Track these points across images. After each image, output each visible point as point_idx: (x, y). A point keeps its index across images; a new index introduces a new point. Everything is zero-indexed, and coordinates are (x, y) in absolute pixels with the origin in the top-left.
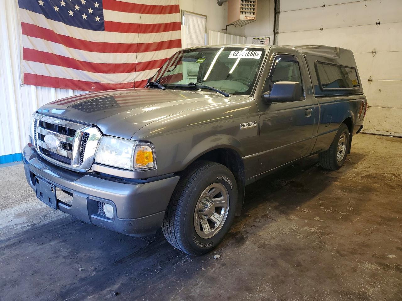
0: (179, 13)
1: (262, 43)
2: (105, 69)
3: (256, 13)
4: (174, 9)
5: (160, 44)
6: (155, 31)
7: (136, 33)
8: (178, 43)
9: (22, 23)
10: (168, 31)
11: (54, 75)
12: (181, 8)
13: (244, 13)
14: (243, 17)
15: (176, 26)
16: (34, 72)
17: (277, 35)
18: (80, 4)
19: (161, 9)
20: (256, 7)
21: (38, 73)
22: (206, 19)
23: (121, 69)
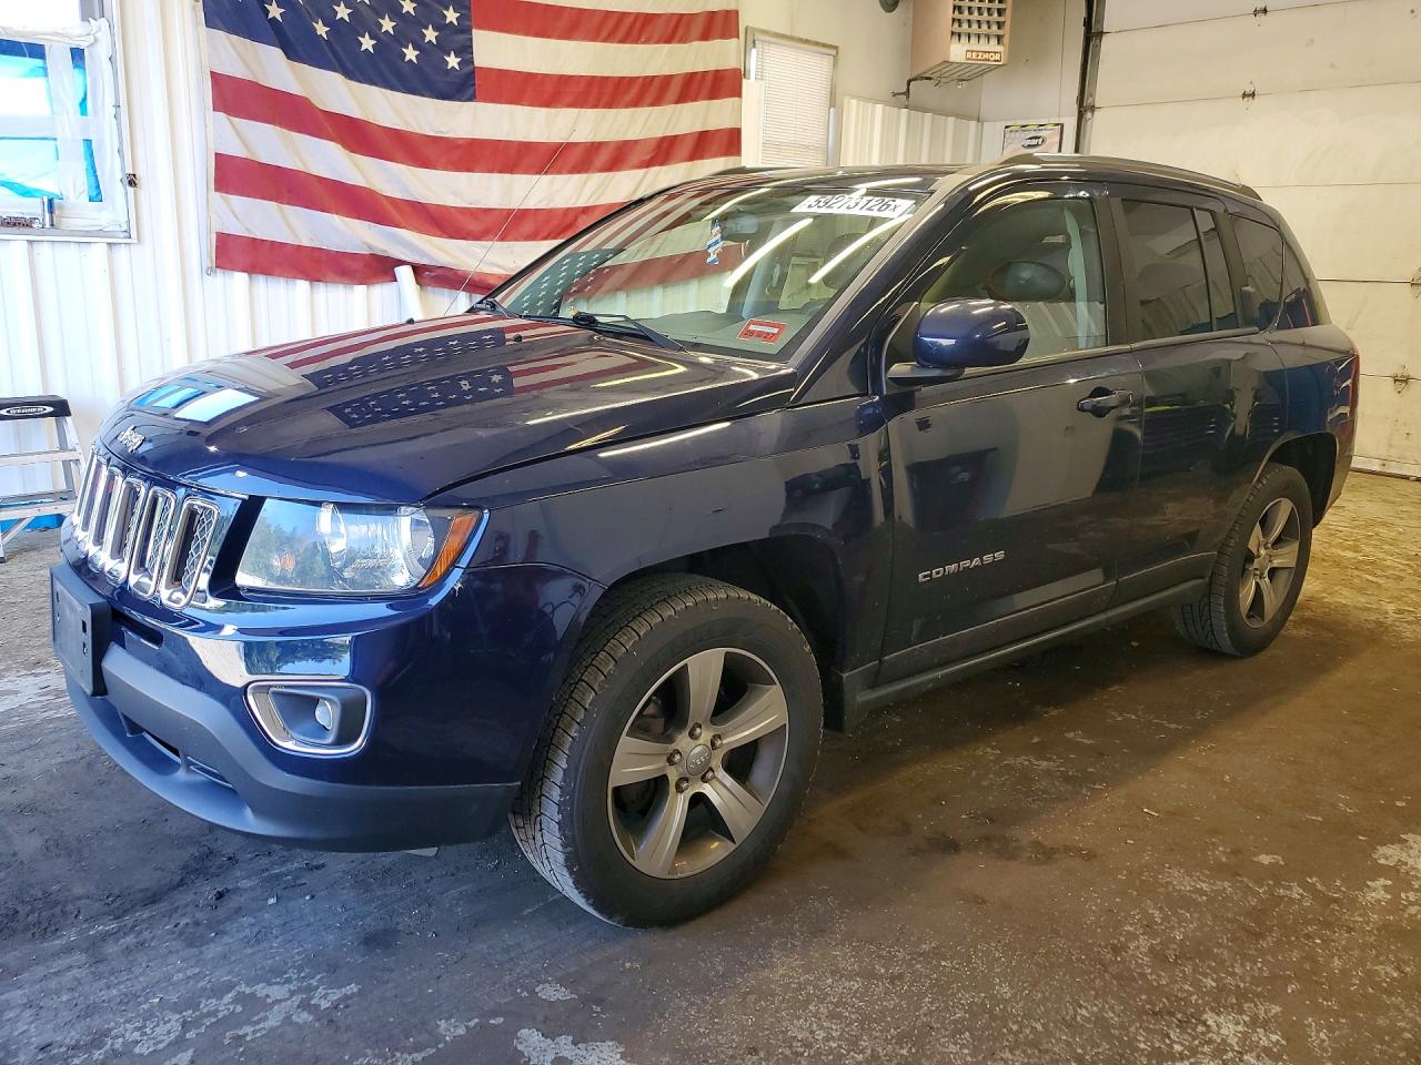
0: (738, 37)
1: (1034, 142)
2: (473, 226)
3: (1006, 40)
4: (720, 25)
5: (665, 145)
6: (648, 101)
7: (582, 107)
8: (731, 141)
9: (213, 74)
10: (695, 99)
11: (306, 243)
12: (745, 21)
13: (964, 39)
14: (958, 52)
15: (724, 84)
16: (247, 230)
17: (1089, 115)
18: (395, 12)
19: (672, 24)
20: (1007, 19)
21: (259, 235)
22: (835, 57)
23: (528, 227)
